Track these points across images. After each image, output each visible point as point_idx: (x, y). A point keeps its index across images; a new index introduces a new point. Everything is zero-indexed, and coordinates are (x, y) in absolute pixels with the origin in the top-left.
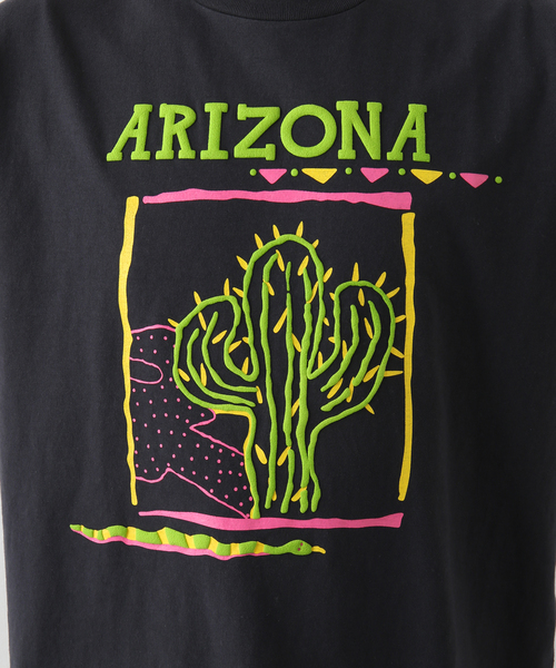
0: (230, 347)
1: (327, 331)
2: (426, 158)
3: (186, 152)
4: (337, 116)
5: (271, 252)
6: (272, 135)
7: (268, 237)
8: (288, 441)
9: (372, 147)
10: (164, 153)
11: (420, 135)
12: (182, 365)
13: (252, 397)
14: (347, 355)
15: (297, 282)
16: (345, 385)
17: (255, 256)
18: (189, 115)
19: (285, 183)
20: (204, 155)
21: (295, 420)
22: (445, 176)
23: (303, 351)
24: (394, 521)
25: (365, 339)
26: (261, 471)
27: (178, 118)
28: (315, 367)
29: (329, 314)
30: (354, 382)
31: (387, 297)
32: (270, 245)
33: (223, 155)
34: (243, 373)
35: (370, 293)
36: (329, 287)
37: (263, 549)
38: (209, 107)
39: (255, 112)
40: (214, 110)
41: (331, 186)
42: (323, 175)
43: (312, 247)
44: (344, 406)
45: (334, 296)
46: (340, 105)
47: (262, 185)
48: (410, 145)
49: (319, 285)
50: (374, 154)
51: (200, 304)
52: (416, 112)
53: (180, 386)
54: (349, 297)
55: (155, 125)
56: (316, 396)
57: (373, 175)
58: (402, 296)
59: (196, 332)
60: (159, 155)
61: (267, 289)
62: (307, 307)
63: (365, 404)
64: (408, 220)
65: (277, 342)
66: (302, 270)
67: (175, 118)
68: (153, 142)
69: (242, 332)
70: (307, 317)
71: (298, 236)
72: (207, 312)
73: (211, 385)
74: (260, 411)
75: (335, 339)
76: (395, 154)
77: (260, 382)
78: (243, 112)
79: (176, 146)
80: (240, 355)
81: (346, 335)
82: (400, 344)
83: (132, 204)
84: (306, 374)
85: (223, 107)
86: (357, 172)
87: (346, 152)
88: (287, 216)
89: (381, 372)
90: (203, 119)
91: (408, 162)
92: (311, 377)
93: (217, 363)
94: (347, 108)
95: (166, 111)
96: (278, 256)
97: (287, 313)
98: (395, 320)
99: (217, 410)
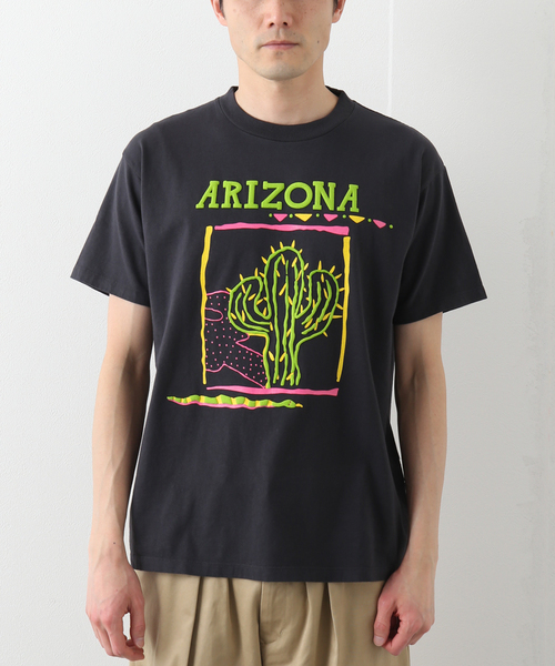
0: (257, 302)
1: (305, 295)
2: (357, 210)
3: (237, 205)
4: (313, 189)
5: (279, 255)
6: (280, 197)
7: (277, 248)
8: (285, 350)
9: (330, 205)
10: (226, 205)
11: (354, 200)
12: (233, 311)
13: (268, 327)
14: (315, 307)
15: (291, 270)
16: (314, 322)
17: (271, 257)
18: (238, 186)
19: (287, 222)
20: (246, 206)
21: (288, 339)
22: (366, 221)
23: (293, 304)
24: (334, 392)
25: (324, 300)
26: (271, 364)
27: (233, 188)
28: (299, 312)
29: (306, 286)
30: (318, 320)
31: (335, 278)
32: (278, 251)
33: (256, 206)
34: (263, 315)
35: (326, 276)
36: (307, 272)
37: (271, 404)
38: (248, 183)
39: (272, 185)
40: (251, 184)
41: (309, 222)
42: (305, 217)
43: (299, 253)
44: (313, 332)
45: (309, 277)
46: (315, 183)
47: (275, 221)
48: (349, 204)
49: (302, 271)
50: (331, 207)
51: (243, 280)
52: (353, 188)
53: (231, 321)
54: (316, 278)
55: (221, 192)
56: (299, 327)
57: (330, 218)
58: (342, 278)
59: (240, 294)
60: (223, 206)
61: (276, 274)
62: (296, 283)
63: (323, 331)
64: (347, 241)
65: (281, 300)
66: (294, 264)
67: (231, 188)
68: (220, 199)
69: (263, 294)
70: (296, 287)
71: (292, 248)
72: (246, 284)
73: (247, 321)
74: (272, 334)
75: (309, 299)
76: (341, 208)
77: (272, 320)
78: (266, 185)
79: (232, 202)
80: (262, 306)
81: (315, 297)
82: (341, 302)
83: (209, 230)
84: (295, 316)
85: (256, 183)
86: (322, 216)
87: (317, 206)
88: (287, 238)
89: (331, 316)
90: (245, 189)
91: (348, 212)
92: (297, 317)
93: (251, 310)
94: (318, 185)
95: (226, 184)
96: (282, 257)
97: (286, 286)
98: (339, 290)
99: (250, 333)
